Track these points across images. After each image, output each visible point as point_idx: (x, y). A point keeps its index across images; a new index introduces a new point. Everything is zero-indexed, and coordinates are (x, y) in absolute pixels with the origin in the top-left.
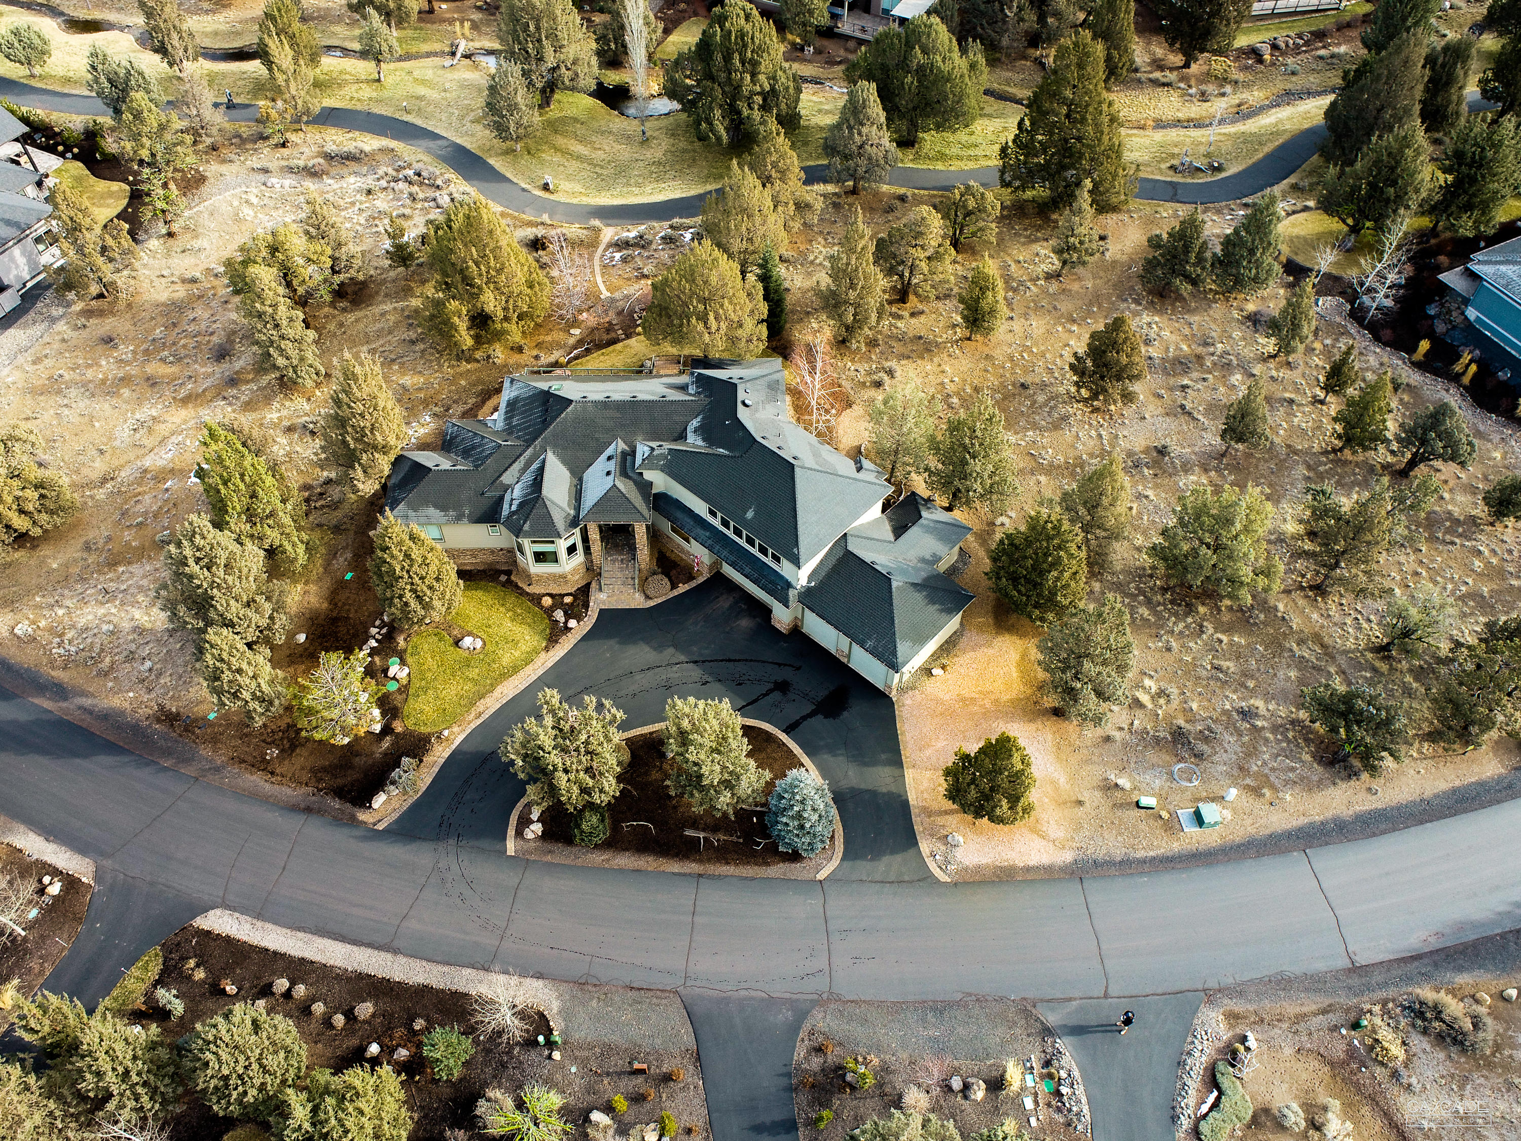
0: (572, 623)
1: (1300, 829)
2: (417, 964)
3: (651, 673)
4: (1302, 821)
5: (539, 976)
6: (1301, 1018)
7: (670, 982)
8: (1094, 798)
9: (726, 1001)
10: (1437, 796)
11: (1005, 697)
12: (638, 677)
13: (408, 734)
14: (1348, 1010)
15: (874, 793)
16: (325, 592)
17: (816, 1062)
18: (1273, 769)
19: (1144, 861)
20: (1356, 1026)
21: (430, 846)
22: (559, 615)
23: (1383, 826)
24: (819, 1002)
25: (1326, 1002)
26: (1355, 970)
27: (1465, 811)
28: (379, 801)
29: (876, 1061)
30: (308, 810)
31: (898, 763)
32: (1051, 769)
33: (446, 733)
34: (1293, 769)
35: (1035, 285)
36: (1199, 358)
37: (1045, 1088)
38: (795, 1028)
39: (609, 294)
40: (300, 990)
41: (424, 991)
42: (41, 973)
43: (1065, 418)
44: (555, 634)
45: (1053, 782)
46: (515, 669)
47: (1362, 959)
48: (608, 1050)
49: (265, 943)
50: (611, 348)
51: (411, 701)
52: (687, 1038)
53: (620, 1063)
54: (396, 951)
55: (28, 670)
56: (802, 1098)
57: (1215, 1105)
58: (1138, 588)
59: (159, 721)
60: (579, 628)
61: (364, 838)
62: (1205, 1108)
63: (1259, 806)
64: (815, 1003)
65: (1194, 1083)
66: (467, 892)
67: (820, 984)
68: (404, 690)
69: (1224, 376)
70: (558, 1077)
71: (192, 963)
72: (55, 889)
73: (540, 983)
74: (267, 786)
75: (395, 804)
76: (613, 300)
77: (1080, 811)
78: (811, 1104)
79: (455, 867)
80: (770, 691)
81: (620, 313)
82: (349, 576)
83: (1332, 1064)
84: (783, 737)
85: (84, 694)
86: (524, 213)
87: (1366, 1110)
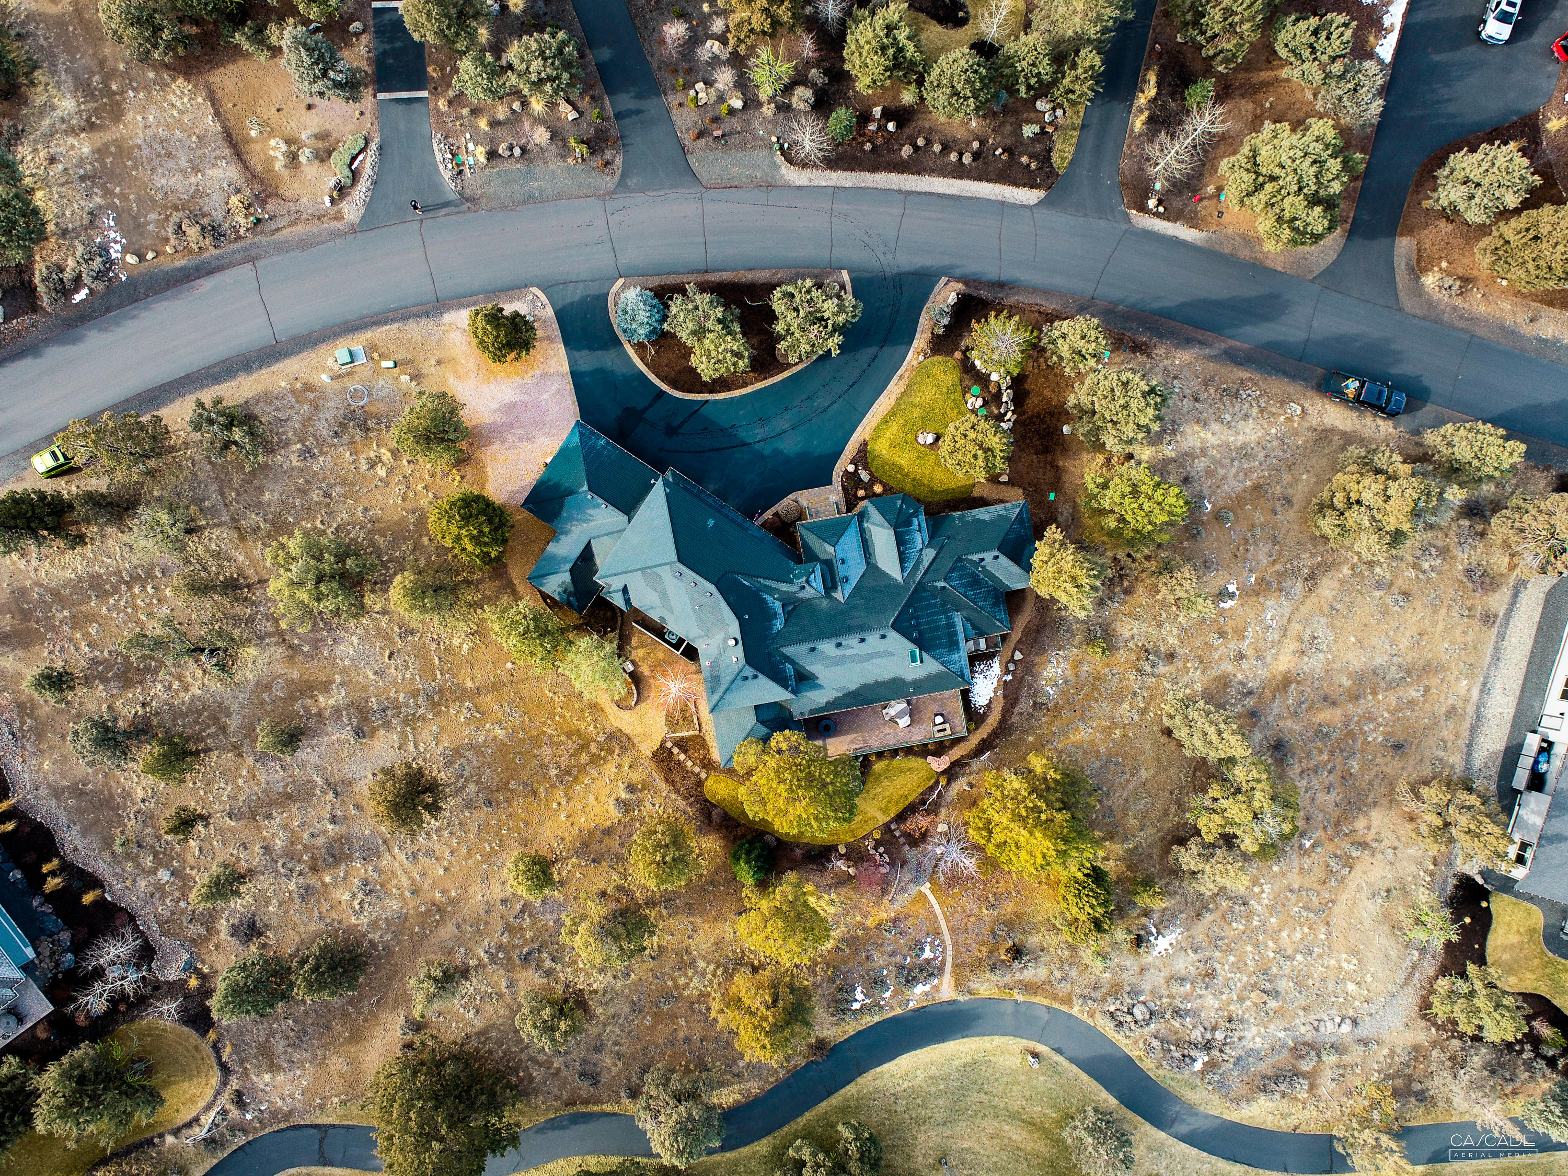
0: (851, 468)
1: (278, 360)
2: (882, 185)
3: (778, 431)
4: (274, 368)
5: (799, 188)
6: (293, 224)
7: (712, 194)
8: (428, 368)
9: (672, 187)
10: (172, 401)
11: (495, 447)
12: (786, 426)
13: (950, 353)
14: (262, 232)
15: (591, 348)
16: (1066, 477)
17: (608, 155)
18: (292, 407)
19: (394, 320)
20: (259, 221)
21: (903, 270)
22: (864, 476)
23: (217, 369)
24: (611, 193)
25: (278, 236)
26: (253, 260)
27: (152, 390)
28: (952, 298)
29: (570, 160)
30: (1001, 285)
31: (575, 375)
32: (460, 388)
33: (921, 358)
34: (277, 409)
35: (480, 960)
36: (314, 869)
37: (461, 158)
38: (624, 175)
39: (923, 889)
40: (953, 157)
41: (874, 169)
42: (1129, 147)
43: (449, 764)
44: (863, 456)
45: (458, 377)
46: (885, 421)
47: (249, 266)
48: (743, 146)
49: (991, 185)
50: (901, 807)
51: (956, 380)
52: (692, 160)
53: (732, 140)
54: (900, 191)
55: (1270, 374)
56: (614, 133)
57: (354, 159)
58: (388, 569)
59: (1145, 344)
60: (844, 464)
61: (952, 267)
62: (361, 157)
63: (305, 376)
64: (614, 192)
65: (367, 171)
66: (865, 238)
67: (611, 205)
68: (966, 390)
69: (292, 843)
70: (770, 127)
71: (1033, 166)
72: (1152, 203)
73: (798, 183)
74: (1039, 301)
75: (940, 298)
76: (916, 880)
77: (438, 354)
78: (607, 130)
79: (881, 256)
80: (681, 425)
81: (904, 862)
82: (1052, 496)
83: (277, 195)
84: (664, 387)
85: (1211, 358)
86: (1048, 1008)
87: (259, 168)
